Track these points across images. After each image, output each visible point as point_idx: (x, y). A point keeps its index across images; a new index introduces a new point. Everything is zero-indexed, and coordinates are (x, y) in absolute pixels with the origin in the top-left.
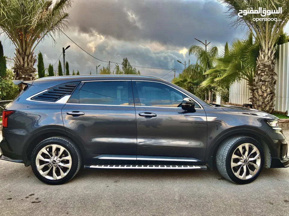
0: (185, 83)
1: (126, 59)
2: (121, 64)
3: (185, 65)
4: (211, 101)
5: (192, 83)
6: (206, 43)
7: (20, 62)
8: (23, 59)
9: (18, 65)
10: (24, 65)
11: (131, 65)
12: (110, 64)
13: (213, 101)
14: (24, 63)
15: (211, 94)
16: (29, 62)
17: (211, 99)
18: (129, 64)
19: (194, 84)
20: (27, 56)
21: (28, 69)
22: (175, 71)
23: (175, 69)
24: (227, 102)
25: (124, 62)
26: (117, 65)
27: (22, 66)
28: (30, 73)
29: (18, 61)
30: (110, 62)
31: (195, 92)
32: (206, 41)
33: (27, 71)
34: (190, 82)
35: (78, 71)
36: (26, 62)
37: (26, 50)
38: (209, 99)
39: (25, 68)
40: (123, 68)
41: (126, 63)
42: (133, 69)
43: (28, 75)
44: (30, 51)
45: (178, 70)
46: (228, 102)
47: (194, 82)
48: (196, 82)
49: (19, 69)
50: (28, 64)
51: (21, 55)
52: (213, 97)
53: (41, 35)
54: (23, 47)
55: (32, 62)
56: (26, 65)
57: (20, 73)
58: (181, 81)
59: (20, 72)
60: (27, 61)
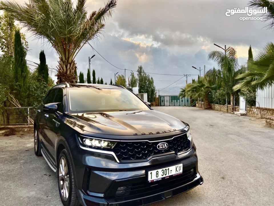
0: (202, 88)
1: (141, 66)
2: (137, 71)
3: (200, 71)
4: (233, 105)
5: (210, 88)
6: (225, 48)
7: (63, 70)
8: (66, 67)
9: (61, 72)
10: (67, 72)
11: (145, 72)
12: (125, 72)
13: (235, 105)
14: (67, 70)
15: (233, 98)
16: (71, 69)
17: (233, 104)
18: (143, 71)
19: (212, 89)
20: (69, 63)
21: (70, 76)
22: (187, 77)
23: (187, 75)
24: (253, 106)
25: (139, 69)
26: (132, 73)
27: (65, 73)
28: (72, 79)
29: (62, 69)
30: (125, 69)
31: (213, 96)
32: (225, 46)
33: (69, 78)
34: (207, 87)
35: (102, 78)
36: (69, 70)
37: (69, 58)
38: (232, 103)
39: (68, 75)
40: (138, 75)
41: (141, 70)
42: (147, 76)
43: (70, 81)
44: (72, 59)
45: (190, 76)
46: (255, 106)
47: (212, 86)
48: (214, 87)
49: (62, 76)
50: (70, 72)
51: (64, 63)
52: (235, 101)
53: (82, 44)
54: (66, 56)
55: (73, 69)
56: (68, 72)
57: (63, 80)
58: (199, 86)
59: (63, 78)
60: (70, 68)
